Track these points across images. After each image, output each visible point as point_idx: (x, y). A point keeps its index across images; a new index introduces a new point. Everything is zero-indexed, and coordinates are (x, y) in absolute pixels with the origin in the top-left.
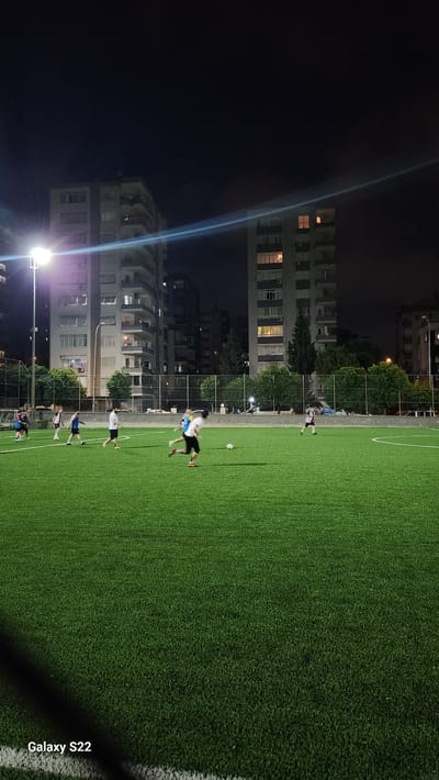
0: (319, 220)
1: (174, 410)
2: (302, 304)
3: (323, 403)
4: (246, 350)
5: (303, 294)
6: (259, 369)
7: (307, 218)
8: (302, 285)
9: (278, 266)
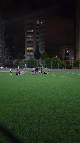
0: (41, 23)
1: (7, 68)
2: (38, 42)
3: (42, 66)
4: (24, 53)
5: (38, 40)
6: (27, 58)
7: (39, 22)
8: (38, 38)
9: (32, 33)
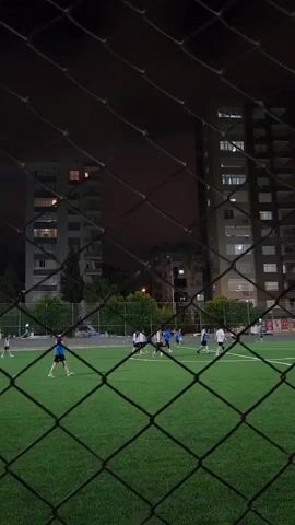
0: (87, 175)
2: (72, 242)
3: (90, 327)
5: (74, 234)
7: (77, 173)
8: (74, 226)
9: (52, 209)
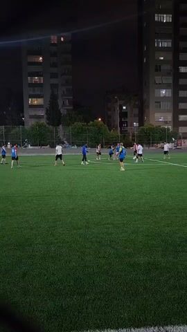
0: (62, 39)
2: (54, 86)
3: (66, 142)
5: (54, 81)
7: (56, 38)
8: (54, 76)
9: (39, 64)
